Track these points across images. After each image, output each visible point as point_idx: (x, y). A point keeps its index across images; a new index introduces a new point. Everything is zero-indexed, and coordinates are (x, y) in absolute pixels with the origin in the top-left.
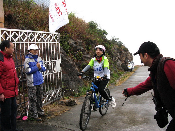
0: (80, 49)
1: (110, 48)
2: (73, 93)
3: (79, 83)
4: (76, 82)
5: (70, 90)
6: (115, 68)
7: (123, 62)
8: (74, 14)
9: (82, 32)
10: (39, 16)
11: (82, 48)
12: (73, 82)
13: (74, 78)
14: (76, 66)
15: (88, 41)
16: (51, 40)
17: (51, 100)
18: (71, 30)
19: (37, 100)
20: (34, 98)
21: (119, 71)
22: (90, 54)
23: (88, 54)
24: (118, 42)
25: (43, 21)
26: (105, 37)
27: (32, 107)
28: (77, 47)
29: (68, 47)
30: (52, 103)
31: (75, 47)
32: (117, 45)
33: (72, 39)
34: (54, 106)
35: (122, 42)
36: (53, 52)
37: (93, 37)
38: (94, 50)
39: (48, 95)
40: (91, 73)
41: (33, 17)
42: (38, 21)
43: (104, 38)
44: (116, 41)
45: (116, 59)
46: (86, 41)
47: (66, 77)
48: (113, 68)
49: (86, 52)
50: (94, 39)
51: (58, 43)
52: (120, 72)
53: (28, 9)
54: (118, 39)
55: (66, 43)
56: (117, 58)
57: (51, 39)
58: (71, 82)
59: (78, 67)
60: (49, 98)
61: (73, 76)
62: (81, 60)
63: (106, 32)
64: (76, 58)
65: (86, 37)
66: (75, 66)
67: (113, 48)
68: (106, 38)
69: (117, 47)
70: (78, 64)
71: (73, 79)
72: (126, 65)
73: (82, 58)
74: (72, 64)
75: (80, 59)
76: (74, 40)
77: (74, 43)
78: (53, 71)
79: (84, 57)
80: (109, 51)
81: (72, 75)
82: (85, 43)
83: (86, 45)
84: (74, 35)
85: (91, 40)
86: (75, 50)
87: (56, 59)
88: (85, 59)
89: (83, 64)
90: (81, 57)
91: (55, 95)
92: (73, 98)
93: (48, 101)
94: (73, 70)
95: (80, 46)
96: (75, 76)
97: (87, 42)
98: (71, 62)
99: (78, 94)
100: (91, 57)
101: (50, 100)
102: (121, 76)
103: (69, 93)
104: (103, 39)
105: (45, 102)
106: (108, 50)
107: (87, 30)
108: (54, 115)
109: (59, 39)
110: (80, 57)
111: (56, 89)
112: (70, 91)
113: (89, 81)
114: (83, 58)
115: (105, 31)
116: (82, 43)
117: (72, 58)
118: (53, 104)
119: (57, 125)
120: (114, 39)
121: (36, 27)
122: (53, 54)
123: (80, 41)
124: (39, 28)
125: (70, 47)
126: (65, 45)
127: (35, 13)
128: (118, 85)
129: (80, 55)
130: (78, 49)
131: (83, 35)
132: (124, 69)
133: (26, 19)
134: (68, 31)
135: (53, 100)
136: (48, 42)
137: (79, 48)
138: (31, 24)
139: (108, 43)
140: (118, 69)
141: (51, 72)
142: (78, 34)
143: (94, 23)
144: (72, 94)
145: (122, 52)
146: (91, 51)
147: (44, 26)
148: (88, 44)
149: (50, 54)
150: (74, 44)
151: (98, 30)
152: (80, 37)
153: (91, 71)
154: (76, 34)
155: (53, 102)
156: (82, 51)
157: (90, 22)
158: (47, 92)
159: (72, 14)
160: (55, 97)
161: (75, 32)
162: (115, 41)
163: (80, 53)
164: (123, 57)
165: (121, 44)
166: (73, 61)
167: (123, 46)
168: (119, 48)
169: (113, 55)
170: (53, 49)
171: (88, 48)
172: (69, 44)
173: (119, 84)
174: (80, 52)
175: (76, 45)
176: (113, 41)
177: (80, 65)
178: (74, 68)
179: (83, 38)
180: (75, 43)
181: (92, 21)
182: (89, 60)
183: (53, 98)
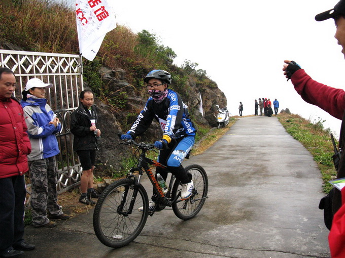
0: (123, 86)
1: (182, 83)
2: (111, 170)
3: (122, 151)
4: (116, 149)
5: (105, 164)
7: (208, 110)
9: (125, 53)
10: (38, 20)
11: (127, 84)
12: (109, 150)
13: (112, 141)
14: (114, 118)
15: (139, 70)
16: (65, 70)
17: (68, 184)
19: (47, 188)
20: (44, 183)
21: (200, 126)
22: (142, 95)
23: (138, 95)
24: (198, 71)
25: (48, 31)
26: (172, 62)
27: (39, 202)
28: (116, 82)
29: (99, 82)
30: (70, 191)
31: (113, 83)
32: (196, 77)
33: (107, 67)
34: (74, 196)
35: (205, 71)
36: (70, 92)
37: (147, 62)
39: (62, 176)
41: (27, 24)
42: (37, 31)
43: (170, 64)
44: (194, 70)
45: (193, 104)
46: (134, 69)
49: (133, 92)
51: (79, 74)
52: (200, 129)
53: (16, 7)
54: (197, 64)
55: (94, 75)
56: (195, 102)
57: (65, 68)
58: (105, 149)
59: (120, 122)
60: (64, 181)
61: (110, 138)
62: (124, 107)
63: (174, 52)
64: (115, 103)
65: (133, 62)
66: (112, 118)
67: (188, 83)
68: (173, 64)
69: (196, 80)
70: (119, 115)
71: (111, 143)
72: (213, 115)
73: (126, 103)
74: (107, 115)
75: (123, 104)
76: (110, 68)
77: (110, 75)
79: (131, 101)
80: (180, 88)
81: (108, 137)
82: (132, 73)
83: (134, 77)
84: (111, 58)
85: (143, 68)
86: (112, 89)
87: (76, 106)
88: (133, 105)
89: (129, 114)
90: (125, 101)
91: (75, 174)
92: (111, 180)
93: (62, 187)
94: (110, 126)
95: (121, 79)
96: (113, 139)
97: (136, 72)
98: (106, 112)
99: (121, 173)
100: (144, 101)
101: (66, 184)
102: (204, 137)
103: (102, 171)
104: (168, 66)
106: (177, 87)
107: (136, 48)
108: (76, 212)
109: (80, 66)
110: (122, 102)
111: (77, 163)
112: (105, 168)
114: (129, 103)
115: (171, 49)
116: (127, 73)
117: (107, 103)
118: (73, 192)
119: (82, 230)
120: (190, 65)
121: (33, 45)
122: (70, 97)
123: (121, 70)
124: (39, 46)
125: (102, 81)
126: (93, 79)
127: (31, 16)
128: (197, 153)
129: (123, 98)
130: (117, 86)
131: (128, 59)
132: (209, 123)
133: (12, 27)
136: (60, 74)
137: (121, 83)
138: (24, 38)
139: (177, 74)
140: (197, 123)
142: (118, 56)
143: (150, 35)
144: (108, 172)
145: (205, 90)
146: (144, 90)
147: (49, 43)
148: (137, 76)
149: (64, 96)
150: (110, 77)
151: (157, 49)
152: (122, 63)
154: (114, 57)
155: (72, 189)
156: (127, 89)
157: (142, 33)
158: (61, 170)
160: (75, 178)
161: (112, 53)
162: (190, 68)
163: (122, 95)
164: (208, 101)
165: (203, 75)
166: (108, 109)
167: (206, 78)
168: (200, 82)
169: (188, 96)
170: (69, 87)
171: (137, 85)
172: (100, 76)
173: (199, 151)
174: (123, 91)
175: (115, 79)
176: (188, 69)
177: (123, 116)
178: (111, 122)
179: (129, 64)
180: (113, 74)
181: (144, 31)
182: (140, 106)
183: (73, 182)
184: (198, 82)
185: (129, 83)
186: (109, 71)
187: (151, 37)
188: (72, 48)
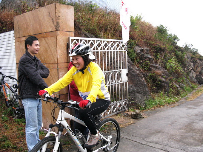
0: (147, 57)
1: (182, 57)
2: (139, 105)
3: (146, 95)
4: (142, 94)
5: (136, 102)
6: (187, 80)
7: (198, 73)
8: (140, 17)
9: (149, 38)
10: (102, 20)
11: (149, 56)
12: (139, 94)
13: (140, 89)
14: (143, 76)
15: (157, 48)
16: (118, 49)
17: (116, 111)
18: (137, 36)
21: (192, 83)
22: (158, 63)
23: (156, 63)
24: (193, 49)
25: (107, 26)
26: (176, 43)
28: (144, 55)
29: (134, 55)
30: (116, 115)
31: (142, 55)
32: (191, 53)
33: (139, 46)
34: (119, 118)
35: (197, 49)
37: (162, 44)
38: (162, 59)
39: (113, 106)
40: (159, 85)
41: (97, 22)
43: (175, 45)
44: (190, 48)
45: (189, 70)
46: (154, 48)
47: (132, 87)
48: (184, 80)
49: (153, 61)
50: (163, 46)
52: (193, 85)
53: (91, 13)
54: (192, 45)
55: (132, 50)
56: (190, 68)
57: (118, 47)
58: (137, 93)
59: (145, 78)
60: (114, 109)
61: (140, 87)
62: (147, 70)
63: (178, 38)
64: (143, 67)
65: (153, 44)
66: (141, 76)
67: (186, 57)
68: (177, 45)
69: (191, 55)
70: (144, 74)
71: (140, 90)
72: (201, 77)
73: (149, 67)
74: (139, 74)
75: (147, 68)
76: (140, 47)
77: (140, 51)
78: (120, 81)
79: (152, 66)
80: (181, 60)
81: (138, 86)
82: (153, 50)
83: (154, 52)
84: (141, 41)
85: (159, 47)
86: (141, 59)
87: (123, 68)
88: (153, 69)
89: (150, 74)
91: (120, 105)
92: (139, 111)
93: (113, 112)
94: (140, 81)
95: (147, 53)
96: (141, 88)
98: (138, 72)
99: (145, 108)
102: (195, 90)
103: (134, 106)
104: (174, 46)
105: (110, 113)
106: (179, 59)
107: (155, 35)
109: (126, 47)
110: (147, 67)
111: (121, 100)
112: (136, 104)
113: (157, 94)
114: (151, 68)
115: (176, 36)
116: (150, 50)
117: (138, 67)
118: (118, 116)
119: (123, 137)
120: (187, 45)
121: (99, 33)
122: (120, 63)
123: (147, 48)
124: (102, 34)
125: (136, 55)
127: (98, 18)
128: (190, 100)
129: (147, 64)
130: (144, 57)
131: (151, 42)
132: (198, 82)
133: (89, 24)
134: (134, 37)
135: (117, 112)
136: (115, 51)
137: (146, 56)
138: (94, 29)
139: (180, 51)
140: (190, 81)
141: (117, 82)
142: (145, 40)
143: (164, 28)
144: (137, 107)
145: (197, 61)
146: (160, 60)
147: (108, 32)
148: (156, 52)
151: (168, 36)
152: (147, 44)
153: (160, 82)
154: (143, 40)
155: (118, 114)
156: (150, 60)
157: (159, 26)
158: (113, 102)
159: (138, 17)
160: (120, 108)
161: (142, 38)
162: (188, 47)
163: (147, 62)
164: (198, 68)
166: (139, 70)
167: (198, 54)
168: (193, 56)
169: (186, 65)
171: (156, 56)
172: (135, 51)
173: (191, 99)
174: (148, 60)
175: (143, 53)
176: (186, 48)
177: (147, 75)
178: (141, 78)
179: (151, 45)
180: (142, 50)
181: (161, 25)
182: (157, 70)
183: (118, 110)
184: (192, 56)
185: (151, 55)
186: (140, 48)
187: (165, 29)
188: (120, 35)
